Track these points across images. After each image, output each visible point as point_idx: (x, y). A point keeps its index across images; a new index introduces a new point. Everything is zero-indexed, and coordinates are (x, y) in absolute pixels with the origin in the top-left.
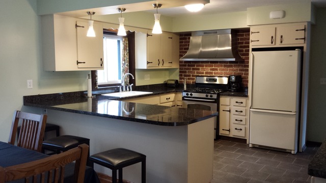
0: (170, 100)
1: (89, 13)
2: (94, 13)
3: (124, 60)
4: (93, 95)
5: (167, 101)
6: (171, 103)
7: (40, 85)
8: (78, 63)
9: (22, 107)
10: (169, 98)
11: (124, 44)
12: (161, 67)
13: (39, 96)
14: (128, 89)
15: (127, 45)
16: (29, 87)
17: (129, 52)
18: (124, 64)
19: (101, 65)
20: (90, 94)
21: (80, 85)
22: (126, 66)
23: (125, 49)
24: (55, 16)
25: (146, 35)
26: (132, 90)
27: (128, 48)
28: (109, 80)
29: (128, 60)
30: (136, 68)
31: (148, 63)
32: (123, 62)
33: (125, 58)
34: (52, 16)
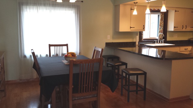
0: (187, 50)
1: (135, 3)
2: (137, 3)
3: (161, 26)
4: (138, 44)
5: (185, 50)
6: (189, 52)
7: (113, 38)
8: (131, 28)
9: (105, 47)
10: (187, 49)
11: (161, 17)
12: (184, 30)
13: (112, 43)
14: (161, 42)
15: (163, 17)
16: (108, 39)
17: (164, 21)
18: (160, 28)
19: (144, 29)
20: (137, 44)
21: (133, 38)
22: (162, 29)
23: (161, 19)
24: (121, 5)
25: (174, 11)
26: (164, 43)
27: (163, 19)
28: (150, 37)
29: (163, 26)
30: (168, 30)
31: (175, 27)
32: (160, 27)
33: (162, 25)
34: (119, 5)
